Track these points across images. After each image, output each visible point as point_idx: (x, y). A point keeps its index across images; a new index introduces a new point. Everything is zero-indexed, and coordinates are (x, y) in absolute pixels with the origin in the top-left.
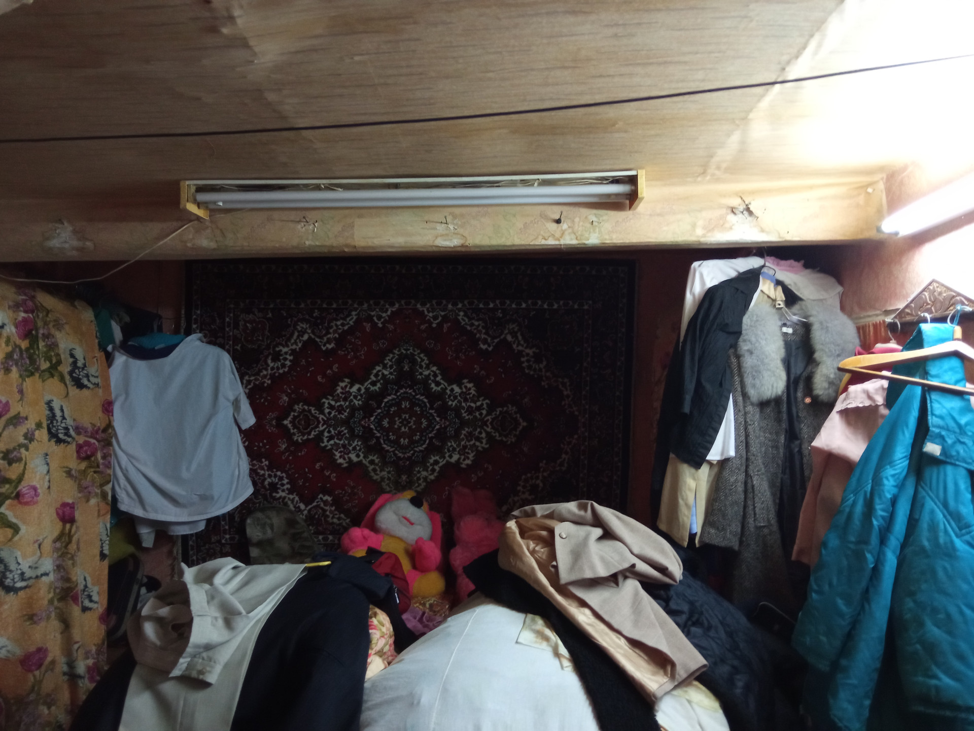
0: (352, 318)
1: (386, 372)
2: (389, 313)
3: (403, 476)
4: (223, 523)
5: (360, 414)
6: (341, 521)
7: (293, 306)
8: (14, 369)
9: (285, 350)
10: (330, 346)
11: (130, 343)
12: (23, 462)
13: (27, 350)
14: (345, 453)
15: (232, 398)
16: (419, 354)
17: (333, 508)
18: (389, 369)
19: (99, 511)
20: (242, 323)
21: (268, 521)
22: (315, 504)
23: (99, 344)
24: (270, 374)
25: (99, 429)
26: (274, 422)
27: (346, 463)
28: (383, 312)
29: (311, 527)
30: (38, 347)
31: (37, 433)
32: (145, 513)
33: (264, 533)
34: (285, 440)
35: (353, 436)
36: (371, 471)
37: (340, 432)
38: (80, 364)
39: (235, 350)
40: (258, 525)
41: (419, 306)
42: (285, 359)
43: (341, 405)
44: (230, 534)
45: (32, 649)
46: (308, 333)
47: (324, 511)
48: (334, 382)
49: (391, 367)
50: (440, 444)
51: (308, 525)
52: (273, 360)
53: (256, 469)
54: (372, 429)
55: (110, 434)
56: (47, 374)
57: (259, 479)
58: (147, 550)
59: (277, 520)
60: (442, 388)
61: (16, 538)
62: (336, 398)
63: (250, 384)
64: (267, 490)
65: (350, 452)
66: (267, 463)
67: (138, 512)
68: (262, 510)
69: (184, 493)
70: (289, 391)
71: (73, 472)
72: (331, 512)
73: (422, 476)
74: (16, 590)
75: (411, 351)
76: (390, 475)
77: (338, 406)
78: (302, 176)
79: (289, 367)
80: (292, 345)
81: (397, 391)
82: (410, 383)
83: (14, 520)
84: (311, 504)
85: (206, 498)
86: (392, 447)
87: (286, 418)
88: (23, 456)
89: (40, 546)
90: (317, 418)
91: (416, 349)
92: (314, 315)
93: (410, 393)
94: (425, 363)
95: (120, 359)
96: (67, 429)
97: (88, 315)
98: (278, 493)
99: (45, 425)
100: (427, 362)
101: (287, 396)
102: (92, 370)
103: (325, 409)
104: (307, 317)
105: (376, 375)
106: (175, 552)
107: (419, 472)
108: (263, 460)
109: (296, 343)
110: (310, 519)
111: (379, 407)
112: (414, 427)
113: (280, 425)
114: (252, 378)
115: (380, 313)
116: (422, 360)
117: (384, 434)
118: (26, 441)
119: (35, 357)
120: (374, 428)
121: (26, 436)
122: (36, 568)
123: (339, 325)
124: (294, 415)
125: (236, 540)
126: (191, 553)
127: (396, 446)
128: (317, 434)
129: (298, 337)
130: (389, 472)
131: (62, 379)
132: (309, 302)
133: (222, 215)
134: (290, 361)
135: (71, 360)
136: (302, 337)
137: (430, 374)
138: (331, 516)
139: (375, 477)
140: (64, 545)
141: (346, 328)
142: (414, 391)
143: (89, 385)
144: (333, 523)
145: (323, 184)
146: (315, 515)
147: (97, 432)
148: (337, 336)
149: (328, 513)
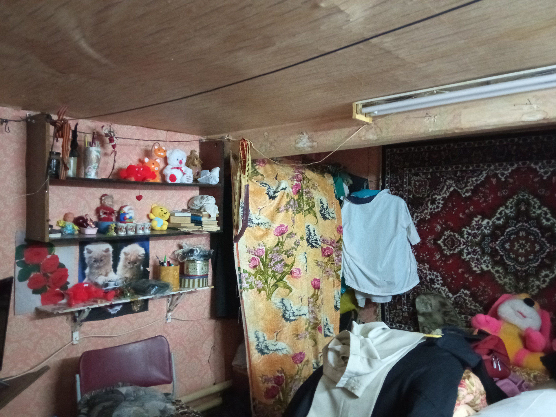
0: (483, 176)
1: (507, 211)
2: (510, 171)
3: (520, 283)
4: (403, 299)
5: (488, 239)
6: (476, 308)
7: (444, 170)
8: (290, 210)
9: (439, 197)
10: (468, 195)
11: (351, 195)
12: (294, 256)
13: (297, 200)
14: (478, 264)
15: (406, 226)
16: (533, 198)
17: (471, 299)
18: (509, 209)
19: (334, 284)
20: (413, 182)
21: (429, 302)
22: (458, 295)
23: (336, 196)
24: (430, 212)
25: (334, 241)
26: (432, 242)
27: (480, 270)
28: (505, 171)
29: (456, 309)
30: (303, 199)
31: (301, 242)
32: (358, 288)
33: (427, 308)
34: (439, 253)
35: (484, 253)
36: (497, 278)
37: (474, 250)
38: (325, 207)
39: (409, 198)
40: (423, 303)
41: (532, 165)
42: (439, 203)
43: (475, 233)
44: (407, 306)
45: (298, 352)
46: (454, 187)
47: (465, 300)
48: (471, 217)
49: (511, 208)
50: (550, 263)
51: (455, 308)
52: (432, 204)
53: (422, 269)
54: (497, 250)
55: (341, 244)
56: (307, 212)
57: (424, 275)
58: (361, 308)
59: (434, 302)
60: (551, 223)
61: (291, 294)
62: (472, 228)
63: (418, 218)
64: (428, 282)
65: (481, 264)
66: (428, 266)
67: (355, 287)
68: (425, 294)
69: (378, 279)
70: (441, 223)
71: (320, 263)
72: (469, 301)
73: (536, 284)
74: (291, 321)
75: (527, 196)
76: (511, 282)
77: (474, 234)
78: (420, 88)
79: (441, 208)
80: (443, 194)
81: (516, 224)
82: (526, 219)
83: (290, 285)
84: (456, 294)
85: (390, 283)
86: (512, 263)
87: (439, 239)
88: (294, 253)
89: (301, 299)
90: (460, 241)
91: (530, 195)
92: (457, 175)
93: (526, 226)
94: (538, 205)
95: (347, 204)
96: (316, 240)
97: (330, 181)
98: (435, 285)
99: (305, 238)
100: (539, 204)
101: (440, 226)
102: (331, 210)
103: (464, 235)
104: (453, 176)
105: (500, 213)
106: (378, 311)
107: (533, 281)
108: (426, 264)
109: (445, 193)
110: (456, 304)
111: (502, 235)
112: (529, 249)
113: (435, 244)
114: (419, 215)
115: (503, 172)
116: (535, 203)
117: (506, 253)
118: (295, 246)
119: (301, 203)
120: (499, 249)
121: (295, 244)
122: (300, 311)
123: (474, 181)
124: (444, 238)
125: (411, 310)
126: (386, 313)
127: (515, 262)
128: (459, 251)
129: (447, 189)
130: (510, 279)
131: (315, 214)
132: (454, 167)
133: (380, 119)
134: (442, 204)
135: (321, 204)
136: (450, 189)
137: (541, 213)
138: (470, 304)
139: (500, 282)
140: (315, 300)
141: (479, 182)
142: (529, 224)
143: (329, 218)
144: (471, 309)
145: (436, 90)
146: (459, 301)
147: (333, 242)
148: (472, 187)
149: (467, 301)
